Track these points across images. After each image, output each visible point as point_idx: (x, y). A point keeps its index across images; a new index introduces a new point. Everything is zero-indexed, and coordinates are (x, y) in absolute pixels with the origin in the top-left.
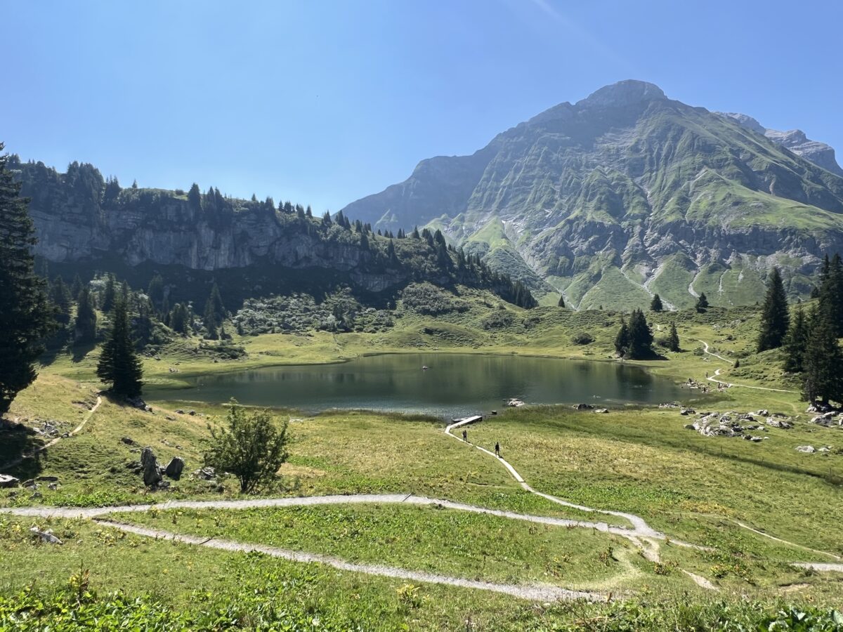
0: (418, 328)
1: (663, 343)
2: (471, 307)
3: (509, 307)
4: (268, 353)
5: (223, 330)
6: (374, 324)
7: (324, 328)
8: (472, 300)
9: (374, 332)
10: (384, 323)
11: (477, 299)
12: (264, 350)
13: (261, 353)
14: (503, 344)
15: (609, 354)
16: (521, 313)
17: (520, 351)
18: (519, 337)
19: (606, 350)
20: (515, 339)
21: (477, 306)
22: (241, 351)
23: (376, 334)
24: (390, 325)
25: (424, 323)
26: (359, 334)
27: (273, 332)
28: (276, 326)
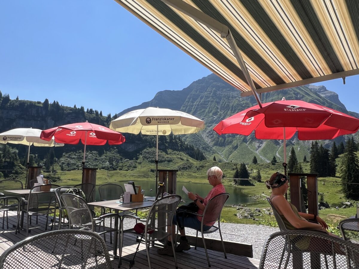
0: (147, 169)
1: (254, 178)
2: (174, 160)
3: (191, 160)
4: (72, 180)
5: (53, 168)
6: (128, 167)
7: (103, 168)
8: (175, 156)
9: (127, 171)
10: (132, 166)
11: (177, 156)
12: (71, 178)
13: (69, 179)
14: (186, 177)
15: (231, 183)
16: (195, 163)
17: (193, 181)
18: (194, 174)
19: (230, 181)
20: (192, 175)
21: (177, 159)
22: (59, 178)
23: (128, 172)
24: (135, 167)
25: (151, 166)
26: (120, 171)
27: (78, 170)
28: (80, 166)
